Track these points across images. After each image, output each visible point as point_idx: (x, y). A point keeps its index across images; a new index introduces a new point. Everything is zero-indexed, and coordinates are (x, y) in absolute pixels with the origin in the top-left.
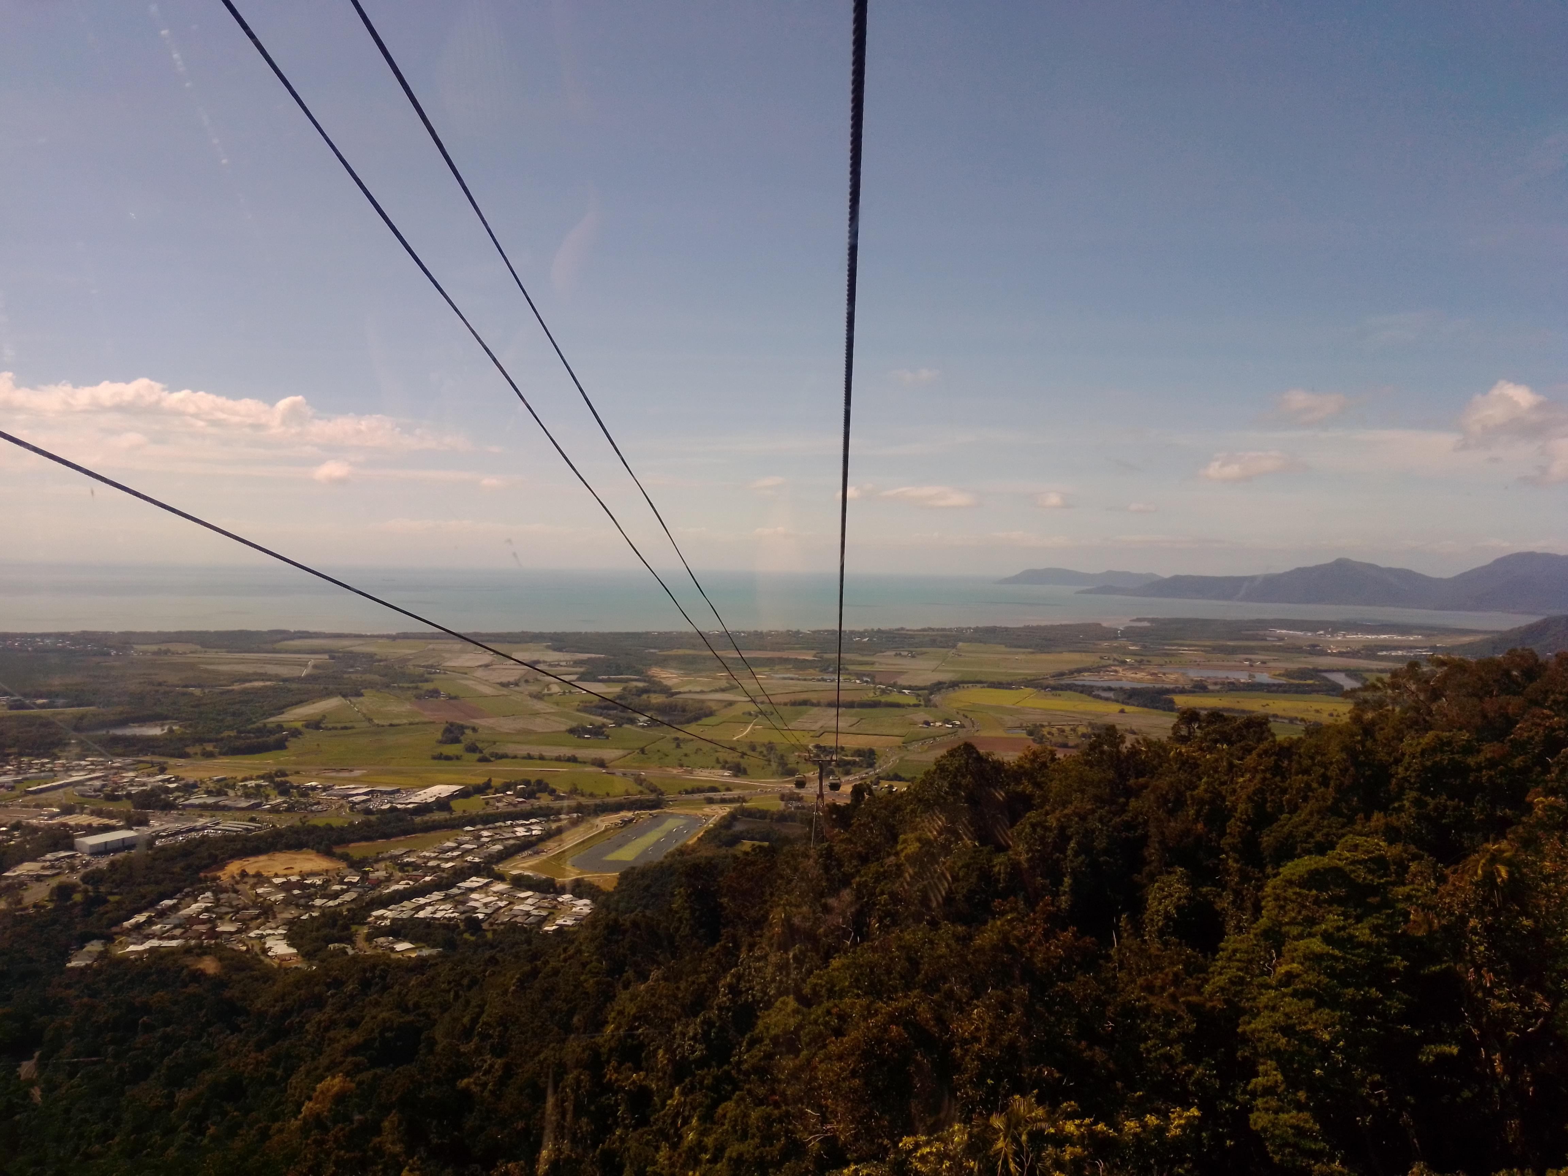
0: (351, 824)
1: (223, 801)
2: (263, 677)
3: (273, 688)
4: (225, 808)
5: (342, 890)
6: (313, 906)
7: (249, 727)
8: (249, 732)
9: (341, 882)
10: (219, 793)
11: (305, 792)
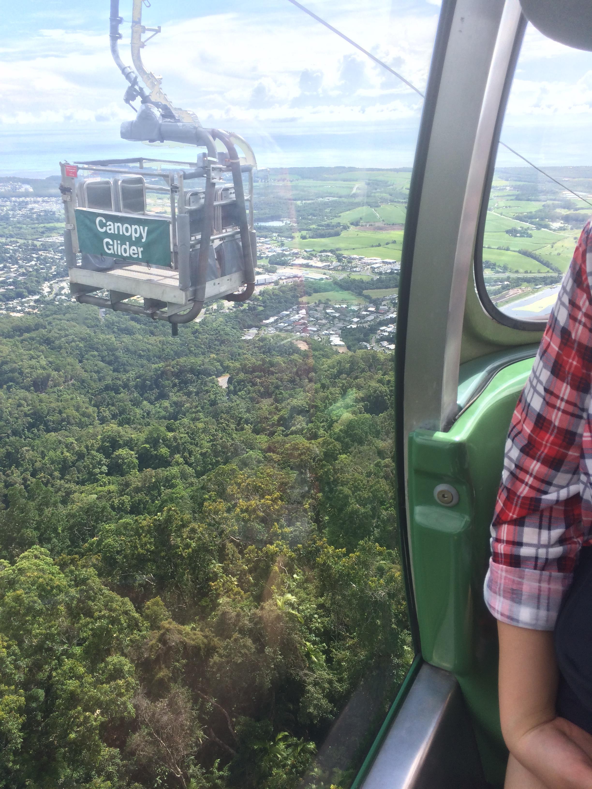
0: (372, 280)
1: (311, 262)
2: (331, 195)
3: (335, 202)
4: (311, 266)
5: (367, 314)
6: (353, 321)
7: (324, 223)
8: (323, 226)
9: (366, 311)
10: (309, 258)
11: (350, 260)
